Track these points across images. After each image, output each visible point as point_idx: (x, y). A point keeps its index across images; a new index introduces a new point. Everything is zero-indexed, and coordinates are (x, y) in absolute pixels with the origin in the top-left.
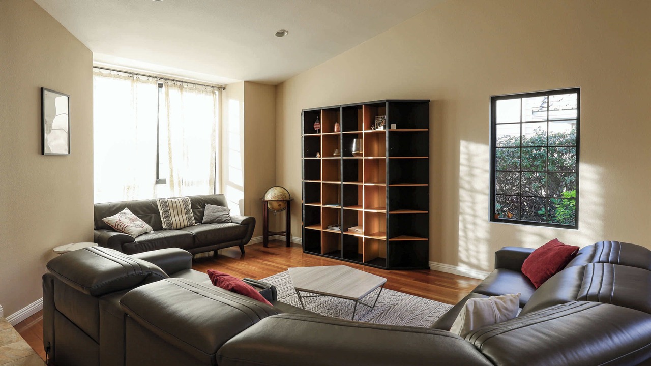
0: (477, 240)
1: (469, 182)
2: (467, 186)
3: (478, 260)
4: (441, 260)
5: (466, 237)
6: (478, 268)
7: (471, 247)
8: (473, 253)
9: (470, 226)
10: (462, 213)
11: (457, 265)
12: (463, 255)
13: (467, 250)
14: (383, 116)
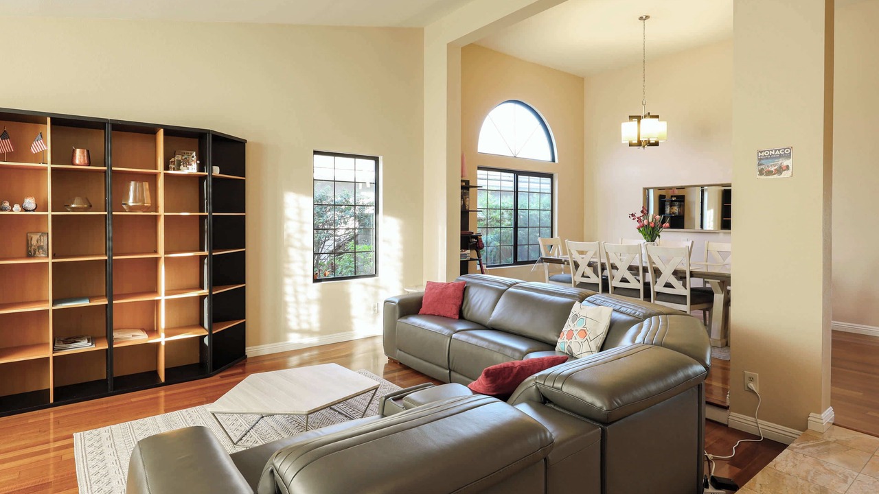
0: (309, 302)
1: (300, 240)
2: (297, 244)
3: (309, 323)
4: (258, 343)
5: (297, 302)
6: (310, 333)
7: (303, 311)
8: (303, 318)
9: (301, 289)
10: (289, 276)
11: (285, 339)
12: (293, 324)
13: (298, 316)
14: (190, 152)
